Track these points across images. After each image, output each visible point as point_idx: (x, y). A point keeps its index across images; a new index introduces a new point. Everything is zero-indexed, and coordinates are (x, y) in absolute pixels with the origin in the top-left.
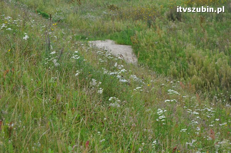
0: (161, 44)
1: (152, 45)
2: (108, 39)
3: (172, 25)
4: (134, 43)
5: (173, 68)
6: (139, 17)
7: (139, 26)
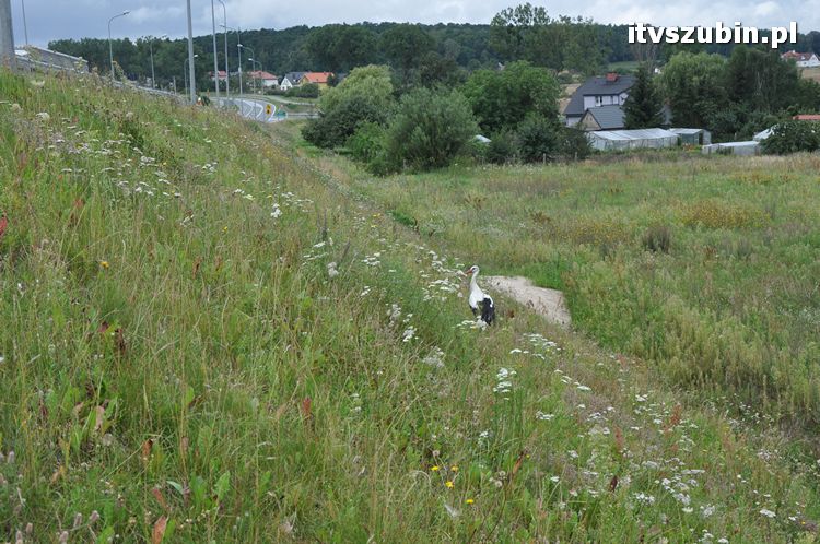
0: (620, 291)
1: (603, 294)
2: (520, 275)
3: (649, 257)
4: (567, 285)
5: (636, 339)
6: (586, 238)
7: (582, 255)
